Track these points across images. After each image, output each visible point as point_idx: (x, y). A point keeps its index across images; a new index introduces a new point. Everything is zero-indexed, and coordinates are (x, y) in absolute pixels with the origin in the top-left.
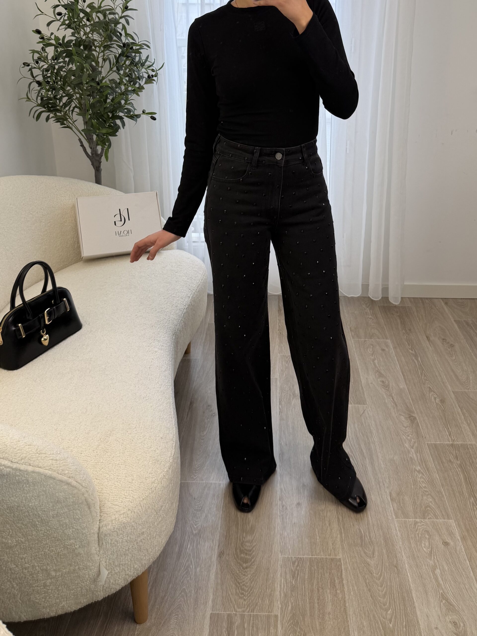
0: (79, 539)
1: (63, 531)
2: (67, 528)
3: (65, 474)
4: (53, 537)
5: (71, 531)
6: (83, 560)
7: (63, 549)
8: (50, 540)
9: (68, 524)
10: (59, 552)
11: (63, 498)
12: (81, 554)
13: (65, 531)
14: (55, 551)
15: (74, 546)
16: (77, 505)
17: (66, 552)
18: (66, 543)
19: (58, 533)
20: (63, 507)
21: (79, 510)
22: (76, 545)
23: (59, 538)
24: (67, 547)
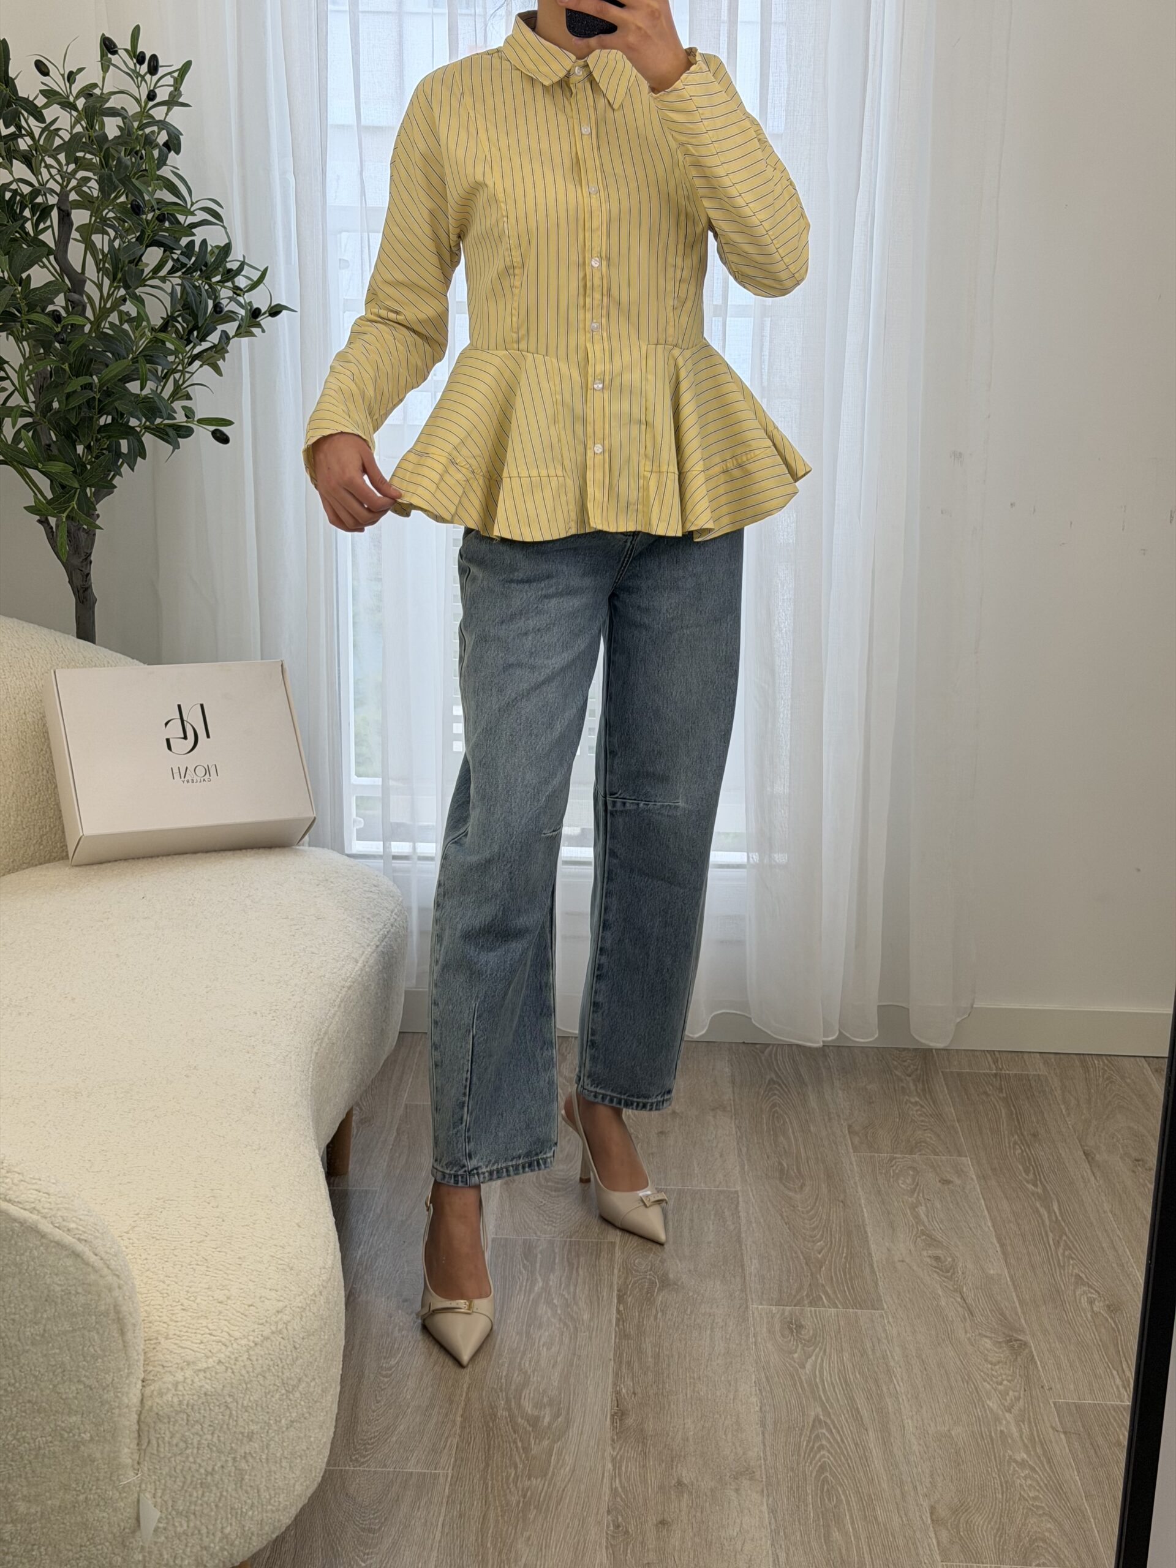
0: (91, 1415)
1: (55, 1386)
2: (65, 1378)
3: (69, 1230)
4: (29, 1401)
5: (74, 1388)
6: (98, 1480)
7: (50, 1439)
8: (19, 1407)
9: (69, 1368)
10: (40, 1448)
11: (62, 1291)
12: (94, 1461)
13: (60, 1386)
14: (31, 1441)
15: (79, 1435)
16: (94, 1317)
17: (57, 1449)
18: (59, 1423)
19: (42, 1391)
20: (60, 1317)
21: (98, 1333)
22: (85, 1432)
23: (44, 1404)
24: (62, 1436)
